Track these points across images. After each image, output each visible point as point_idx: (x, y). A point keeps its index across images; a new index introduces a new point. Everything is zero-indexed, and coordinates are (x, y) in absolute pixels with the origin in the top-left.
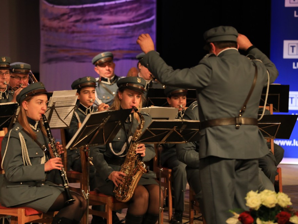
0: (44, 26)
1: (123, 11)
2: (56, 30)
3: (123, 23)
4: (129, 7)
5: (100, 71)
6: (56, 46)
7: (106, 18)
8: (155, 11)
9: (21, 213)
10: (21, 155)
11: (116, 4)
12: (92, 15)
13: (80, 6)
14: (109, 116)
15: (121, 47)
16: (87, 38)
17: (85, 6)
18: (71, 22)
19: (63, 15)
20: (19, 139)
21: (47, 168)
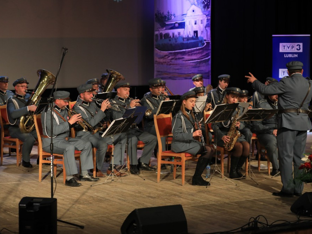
0: (156, 61)
1: (195, 54)
2: (162, 63)
3: (195, 60)
4: (197, 52)
5: (196, 84)
6: (162, 72)
7: (186, 57)
8: (210, 54)
9: (183, 155)
10: (182, 127)
11: (191, 50)
12: (179, 56)
13: (174, 52)
14: (227, 107)
15: (193, 72)
16: (177, 68)
17: (176, 51)
18: (169, 59)
19: (166, 56)
20: (181, 119)
21: (194, 135)
